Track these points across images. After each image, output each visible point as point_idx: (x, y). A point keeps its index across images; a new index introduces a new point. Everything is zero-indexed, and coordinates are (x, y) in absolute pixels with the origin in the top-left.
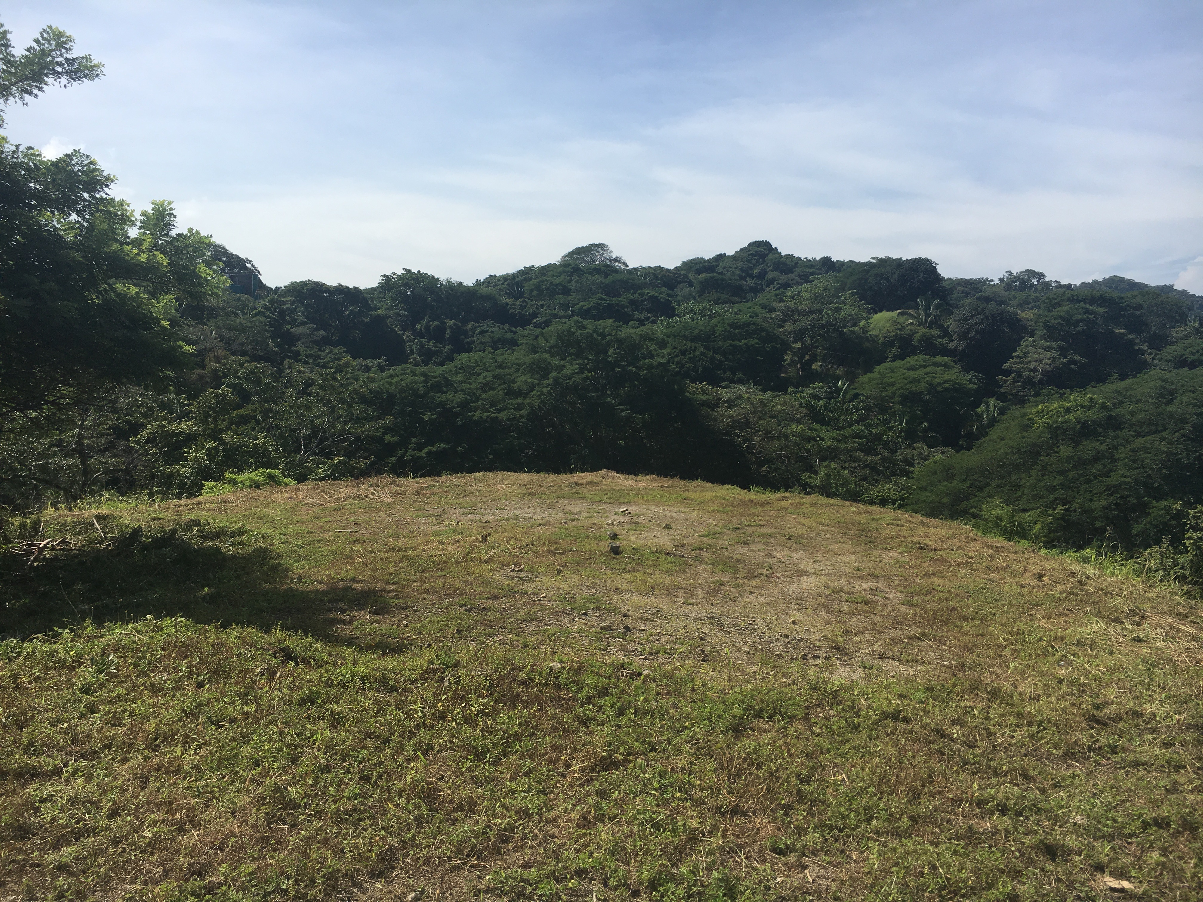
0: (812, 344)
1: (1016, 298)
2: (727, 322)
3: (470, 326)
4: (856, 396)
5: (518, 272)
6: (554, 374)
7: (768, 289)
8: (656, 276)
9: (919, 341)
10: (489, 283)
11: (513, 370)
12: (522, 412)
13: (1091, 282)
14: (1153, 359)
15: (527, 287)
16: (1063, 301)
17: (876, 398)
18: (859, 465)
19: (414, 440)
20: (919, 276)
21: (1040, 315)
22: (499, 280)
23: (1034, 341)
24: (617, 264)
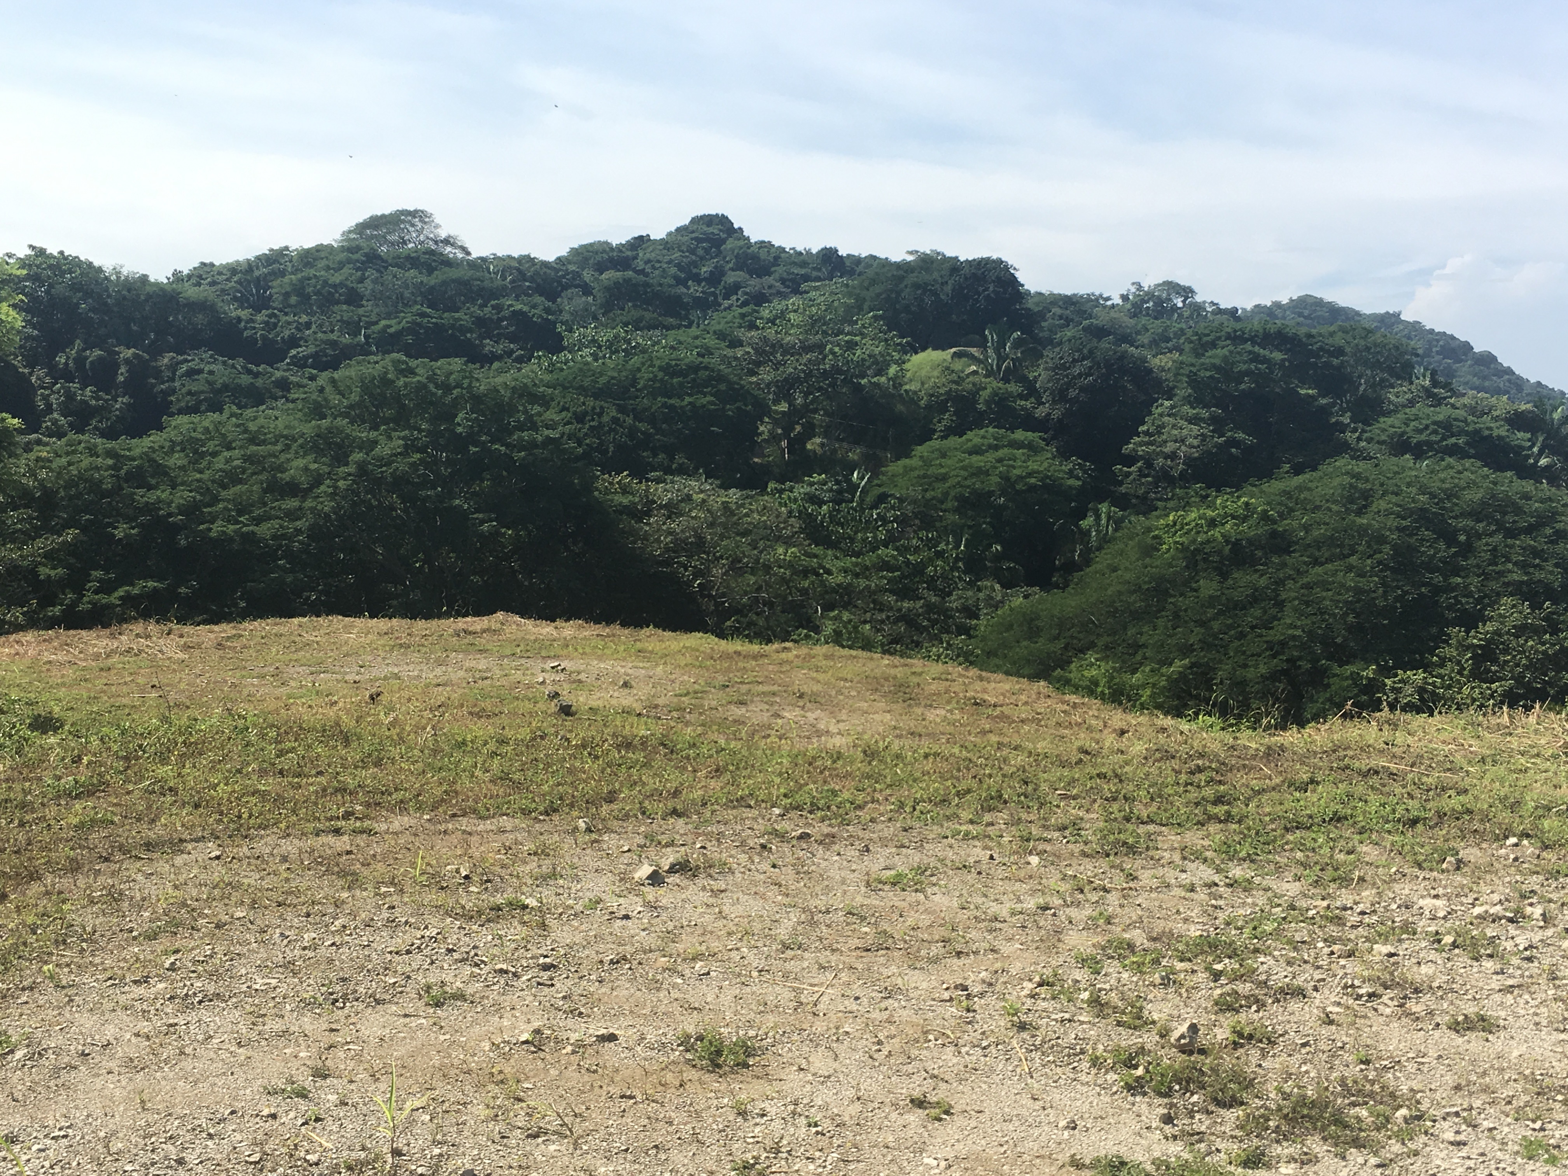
0: (805, 405)
1: (1147, 330)
2: (657, 363)
3: (166, 361)
4: (882, 498)
5: (258, 258)
6: (358, 456)
7: (726, 303)
8: (521, 274)
9: (988, 403)
10: (200, 277)
11: (279, 447)
12: (298, 524)
13: (1269, 304)
14: (1359, 439)
15: (277, 287)
16: (1219, 338)
17: (915, 502)
18: (888, 617)
19: (97, 574)
20: (987, 289)
21: (1182, 363)
22: (220, 273)
23: (1172, 407)
24: (449, 249)
